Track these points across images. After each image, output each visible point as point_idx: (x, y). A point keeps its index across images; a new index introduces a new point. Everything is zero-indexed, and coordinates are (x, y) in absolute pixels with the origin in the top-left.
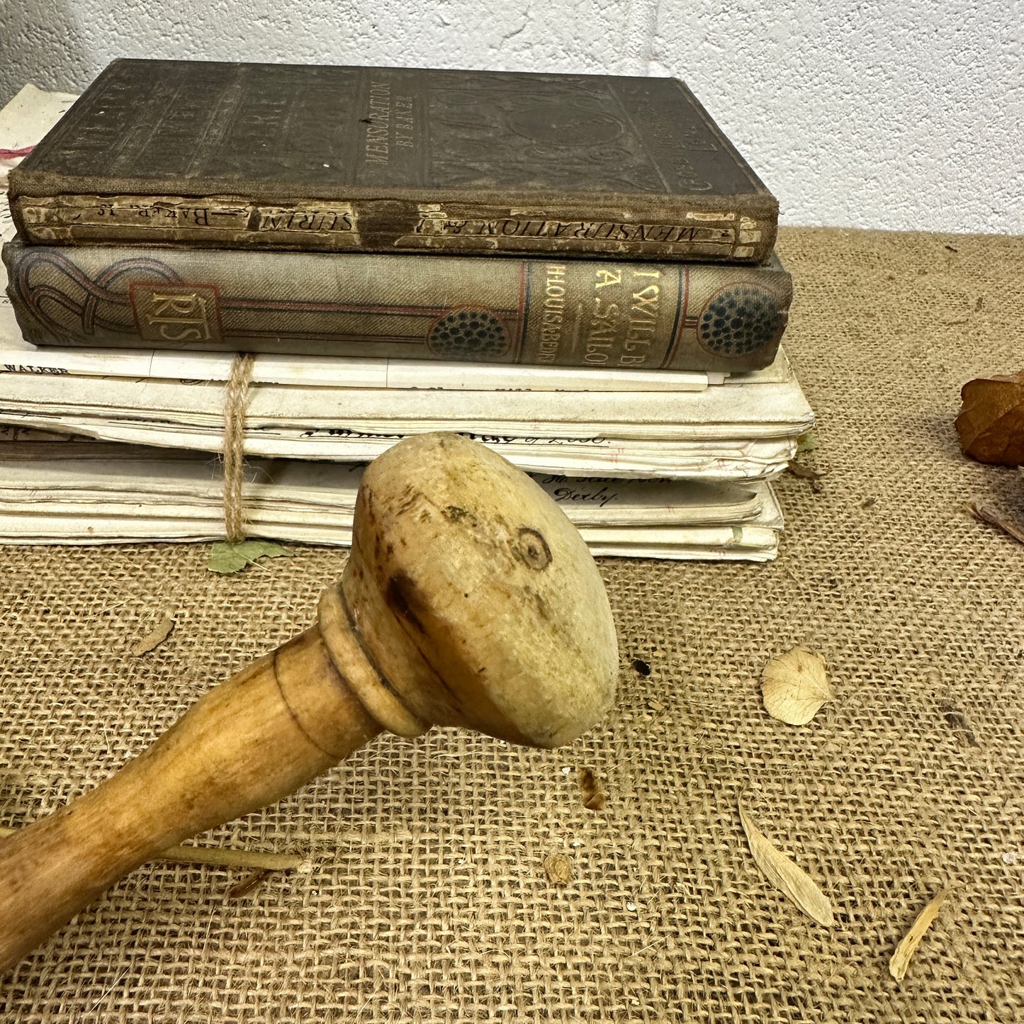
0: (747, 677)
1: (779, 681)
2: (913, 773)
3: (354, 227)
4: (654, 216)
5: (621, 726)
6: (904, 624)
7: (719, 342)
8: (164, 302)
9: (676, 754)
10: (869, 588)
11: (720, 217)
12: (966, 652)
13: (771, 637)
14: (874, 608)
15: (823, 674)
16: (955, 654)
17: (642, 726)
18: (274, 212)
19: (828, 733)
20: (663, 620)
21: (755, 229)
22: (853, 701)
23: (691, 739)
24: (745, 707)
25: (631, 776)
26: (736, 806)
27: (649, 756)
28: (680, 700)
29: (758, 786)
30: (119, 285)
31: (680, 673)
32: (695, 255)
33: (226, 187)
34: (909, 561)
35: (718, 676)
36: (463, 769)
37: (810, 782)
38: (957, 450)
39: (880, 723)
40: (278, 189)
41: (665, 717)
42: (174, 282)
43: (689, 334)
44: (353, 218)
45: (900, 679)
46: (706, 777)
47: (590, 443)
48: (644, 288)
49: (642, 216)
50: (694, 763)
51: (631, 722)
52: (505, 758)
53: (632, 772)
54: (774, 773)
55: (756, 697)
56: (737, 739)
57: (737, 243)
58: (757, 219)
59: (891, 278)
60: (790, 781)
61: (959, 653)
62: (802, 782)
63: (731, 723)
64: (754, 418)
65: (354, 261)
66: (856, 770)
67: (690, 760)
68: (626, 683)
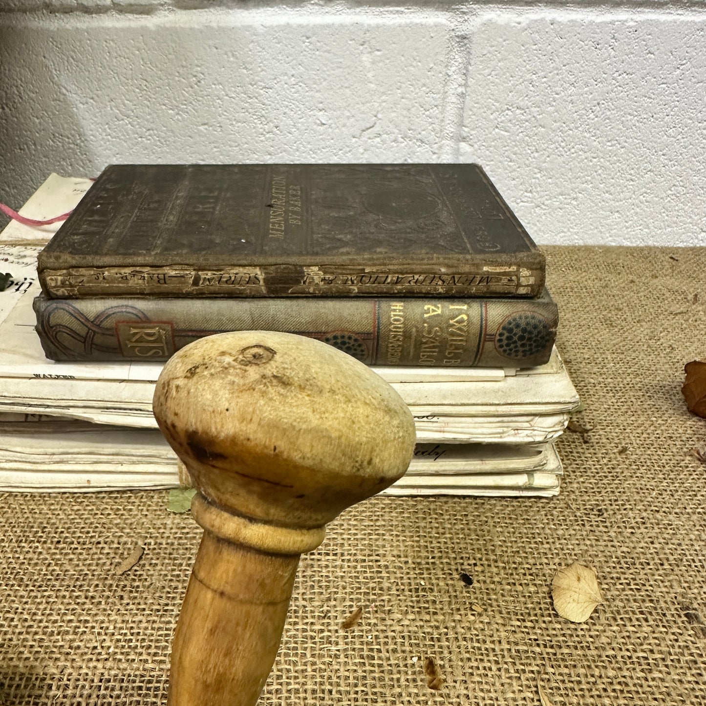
0: (541, 585)
1: (563, 589)
2: (663, 659)
3: (262, 282)
4: (461, 270)
5: (453, 624)
6: (652, 543)
7: (510, 350)
8: (137, 333)
9: (492, 646)
10: (626, 515)
11: (507, 269)
12: (698, 564)
13: (557, 554)
14: (630, 530)
15: (596, 582)
16: (690, 566)
17: (468, 624)
18: (209, 274)
19: (602, 628)
20: (481, 542)
21: (529, 276)
22: (618, 603)
23: (503, 634)
24: (540, 609)
25: (460, 663)
26: (536, 687)
27: (473, 648)
28: (494, 604)
29: (551, 670)
30: (107, 323)
31: (493, 583)
32: (492, 293)
33: (178, 259)
34: (654, 494)
35: (521, 585)
36: (342, 659)
37: (589, 667)
38: (685, 408)
39: (638, 620)
40: (212, 260)
41: (484, 617)
42: (144, 320)
43: (489, 345)
44: (261, 277)
45: (651, 586)
46: (514, 663)
47: (425, 419)
48: (457, 316)
49: (453, 270)
50: (506, 653)
51: (460, 621)
52: (371, 650)
53: (462, 660)
54: (563, 660)
55: (548, 600)
56: (536, 634)
57: (519, 285)
58: (531, 269)
59: (632, 281)
60: (575, 666)
61: (693, 565)
62: (583, 667)
63: (531, 621)
64: (537, 400)
65: (262, 303)
66: (622, 657)
67: (502, 650)
68: (455, 591)
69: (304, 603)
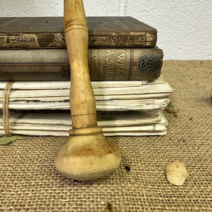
0: (161, 170)
1: (171, 171)
3: (36, 41)
4: (121, 34)
5: (121, 188)
6: (207, 152)
7: (144, 70)
9: (140, 198)
10: (195, 142)
11: (140, 33)
13: (167, 157)
14: (198, 147)
15: (185, 168)
17: (128, 188)
18: (14, 37)
19: (189, 188)
20: (134, 153)
21: (150, 37)
23: (144, 192)
24: (161, 180)
25: (124, 206)
27: (130, 199)
28: (140, 179)
29: (168, 208)
31: (140, 170)
32: (135, 45)
34: (205, 134)
35: (152, 170)
36: (67, 206)
37: (186, 206)
39: (206, 184)
41: (136, 184)
43: (135, 68)
44: (36, 38)
45: (209, 169)
46: (150, 205)
47: (109, 101)
48: (120, 55)
49: (118, 34)
50: (146, 200)
51: (124, 187)
52: (82, 201)
53: (125, 204)
54: (173, 203)
55: (164, 177)
56: (159, 191)
57: (146, 41)
58: (151, 34)
62: (183, 206)
63: (157, 186)
64: (156, 92)
66: (201, 201)
67: (144, 199)
68: (123, 174)
69: (53, 181)
